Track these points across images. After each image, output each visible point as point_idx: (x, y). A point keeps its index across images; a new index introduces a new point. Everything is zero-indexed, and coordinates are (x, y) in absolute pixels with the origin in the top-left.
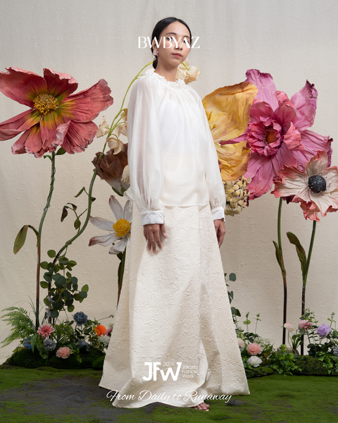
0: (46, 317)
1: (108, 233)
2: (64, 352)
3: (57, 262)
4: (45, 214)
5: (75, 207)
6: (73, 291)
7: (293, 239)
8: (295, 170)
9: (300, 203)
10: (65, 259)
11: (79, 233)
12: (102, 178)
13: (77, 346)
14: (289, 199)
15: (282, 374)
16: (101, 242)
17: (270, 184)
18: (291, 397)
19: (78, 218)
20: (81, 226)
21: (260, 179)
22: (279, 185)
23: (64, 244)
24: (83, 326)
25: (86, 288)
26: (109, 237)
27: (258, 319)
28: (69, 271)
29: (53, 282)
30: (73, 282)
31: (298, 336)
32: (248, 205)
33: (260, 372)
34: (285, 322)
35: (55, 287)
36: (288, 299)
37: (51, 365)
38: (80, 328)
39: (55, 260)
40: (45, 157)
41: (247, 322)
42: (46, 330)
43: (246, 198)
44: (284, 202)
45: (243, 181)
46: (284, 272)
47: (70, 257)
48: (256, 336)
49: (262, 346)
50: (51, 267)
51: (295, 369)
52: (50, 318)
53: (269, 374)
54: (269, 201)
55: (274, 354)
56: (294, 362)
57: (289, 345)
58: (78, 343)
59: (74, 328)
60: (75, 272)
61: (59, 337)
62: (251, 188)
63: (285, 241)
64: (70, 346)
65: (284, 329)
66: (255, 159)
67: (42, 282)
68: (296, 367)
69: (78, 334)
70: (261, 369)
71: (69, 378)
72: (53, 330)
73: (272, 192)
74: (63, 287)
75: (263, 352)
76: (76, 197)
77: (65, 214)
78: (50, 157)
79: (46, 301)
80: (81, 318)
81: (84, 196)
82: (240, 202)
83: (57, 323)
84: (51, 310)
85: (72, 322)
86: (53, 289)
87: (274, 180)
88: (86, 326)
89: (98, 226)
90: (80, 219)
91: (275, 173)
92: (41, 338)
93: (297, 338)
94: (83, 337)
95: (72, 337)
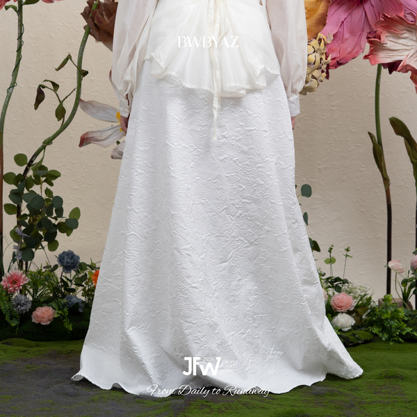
0: (14, 260)
1: (109, 125)
2: (44, 314)
3: (30, 173)
4: (9, 97)
5: (56, 86)
6: (56, 219)
7: (400, 128)
8: (401, 21)
9: (410, 73)
10: (43, 168)
11: (64, 127)
12: (98, 39)
13: (64, 305)
14: (393, 67)
15: (388, 340)
16: (97, 141)
17: (362, 43)
18: (402, 378)
19: (61, 103)
20: (67, 116)
21: (347, 35)
22: (376, 46)
23: (40, 145)
24: (73, 273)
25: (76, 212)
26: (110, 132)
27: (347, 256)
28: (49, 187)
29: (24, 204)
30: (56, 204)
31: (411, 280)
32: (327, 77)
33: (352, 338)
34: (389, 259)
35: (28, 213)
36: (393, 221)
37: (25, 335)
38: (68, 276)
39: (26, 170)
40: (7, 8)
41: (331, 261)
42: (14, 281)
43: (324, 67)
44: (385, 71)
45: (320, 40)
46: (386, 180)
47: (50, 165)
48: (345, 282)
49: (355, 298)
50: (20, 180)
51: (408, 333)
52: (21, 262)
53: (366, 342)
54: (361, 69)
55: (373, 310)
56: (406, 322)
57: (397, 294)
58: (65, 300)
59: (59, 276)
60: (58, 189)
61: (36, 291)
62: (331, 50)
63: (387, 131)
64: (53, 304)
65: (389, 270)
66: (338, 4)
67: (7, 206)
68: (409, 330)
69: (65, 284)
70: (354, 335)
71: (54, 356)
72: (25, 280)
73: (366, 57)
74: (40, 213)
75: (357, 307)
76: (58, 70)
77: (40, 97)
78: (14, 8)
79: (14, 234)
80: (69, 261)
81: (71, 69)
82: (317, 73)
83: (33, 269)
84: (21, 250)
85: (56, 267)
86: (25, 215)
87: (368, 38)
88: (78, 272)
89: (92, 114)
90: (65, 105)
91: (370, 26)
92: (7, 294)
93: (409, 284)
94: (73, 290)
95: (56, 290)
